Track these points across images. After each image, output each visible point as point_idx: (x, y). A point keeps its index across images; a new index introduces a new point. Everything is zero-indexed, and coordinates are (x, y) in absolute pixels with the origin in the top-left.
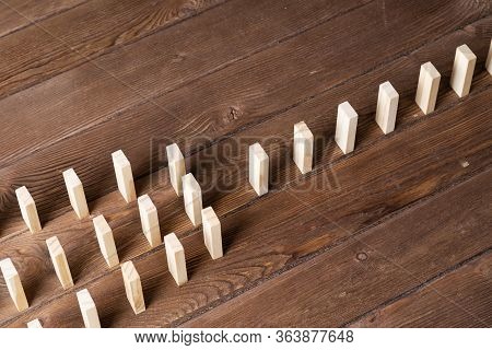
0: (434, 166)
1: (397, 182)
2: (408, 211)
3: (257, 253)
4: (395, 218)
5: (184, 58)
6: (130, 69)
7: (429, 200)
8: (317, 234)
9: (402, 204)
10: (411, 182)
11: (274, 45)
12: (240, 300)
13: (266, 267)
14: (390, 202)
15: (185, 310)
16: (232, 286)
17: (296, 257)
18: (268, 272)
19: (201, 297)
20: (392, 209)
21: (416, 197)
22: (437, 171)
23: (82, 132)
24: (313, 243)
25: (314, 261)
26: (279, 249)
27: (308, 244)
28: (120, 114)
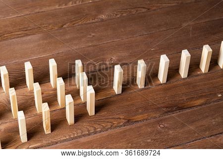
0: (204, 94)
1: (185, 98)
2: (188, 110)
3: (111, 117)
4: (181, 112)
5: (94, 36)
6: (68, 37)
7: (199, 108)
8: (141, 113)
9: (185, 107)
10: (192, 99)
11: (136, 37)
12: (98, 135)
13: (114, 124)
14: (180, 106)
15: (70, 136)
16: (95, 129)
17: (129, 121)
18: (114, 125)
19: (79, 131)
20: (181, 108)
21: (193, 105)
22: (205, 96)
23: (39, 58)
24: (139, 117)
25: (138, 124)
26: (121, 117)
27: (136, 117)
28: (58, 53)
